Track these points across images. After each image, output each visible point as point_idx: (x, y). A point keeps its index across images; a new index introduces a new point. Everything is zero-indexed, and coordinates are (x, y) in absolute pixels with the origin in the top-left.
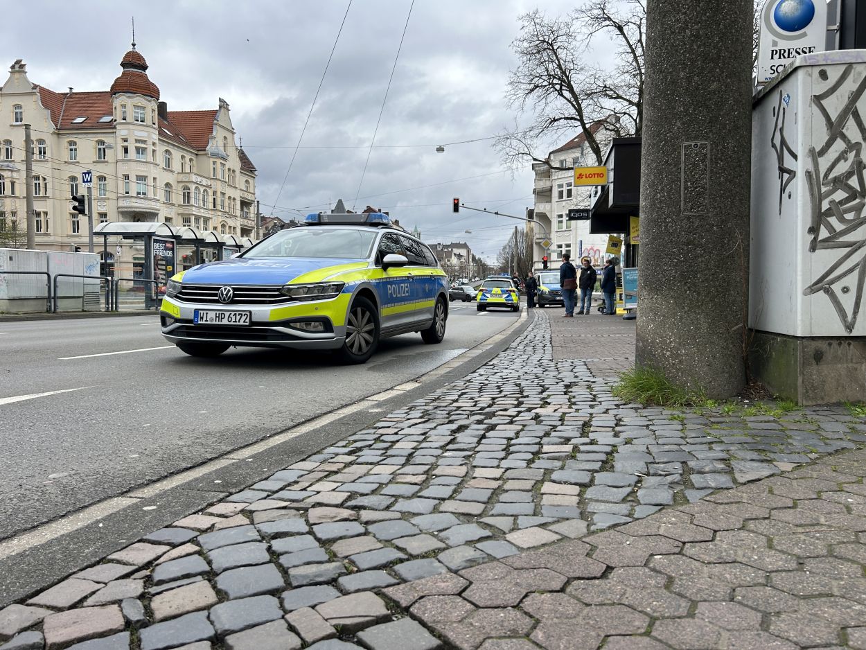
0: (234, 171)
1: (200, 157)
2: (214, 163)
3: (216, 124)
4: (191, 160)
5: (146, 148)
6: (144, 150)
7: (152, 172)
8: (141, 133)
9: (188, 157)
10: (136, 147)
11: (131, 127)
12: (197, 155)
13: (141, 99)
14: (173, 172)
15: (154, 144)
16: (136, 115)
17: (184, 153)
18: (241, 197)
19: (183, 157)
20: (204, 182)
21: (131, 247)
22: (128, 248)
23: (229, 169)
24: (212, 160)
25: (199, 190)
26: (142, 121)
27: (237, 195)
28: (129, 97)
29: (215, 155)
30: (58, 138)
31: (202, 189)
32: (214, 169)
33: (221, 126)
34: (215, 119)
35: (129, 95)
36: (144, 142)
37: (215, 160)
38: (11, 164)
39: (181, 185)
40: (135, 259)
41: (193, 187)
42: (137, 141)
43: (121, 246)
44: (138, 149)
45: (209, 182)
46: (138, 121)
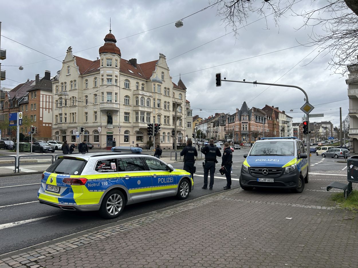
0: (169, 89)
1: (148, 82)
2: (154, 85)
3: (157, 66)
4: (143, 84)
5: (112, 79)
6: (111, 79)
7: (115, 90)
8: (109, 71)
9: (141, 83)
10: (107, 78)
11: (105, 69)
12: (147, 81)
13: (110, 55)
14: (131, 90)
15: (116, 76)
16: (108, 63)
17: (139, 81)
18: (173, 101)
19: (138, 83)
20: (148, 94)
21: (106, 127)
22: (105, 128)
23: (165, 88)
24: (153, 83)
25: (144, 98)
26: (110, 66)
27: (171, 101)
28: (104, 55)
29: (155, 81)
30: (82, 79)
31: (146, 98)
32: (154, 88)
33: (159, 67)
34: (156, 64)
35: (104, 54)
36: (111, 76)
37: (155, 83)
38: (65, 92)
39: (135, 96)
40: (108, 133)
41: (140, 97)
42: (108, 75)
43: (101, 127)
44: (108, 79)
45: (151, 94)
46: (108, 66)
